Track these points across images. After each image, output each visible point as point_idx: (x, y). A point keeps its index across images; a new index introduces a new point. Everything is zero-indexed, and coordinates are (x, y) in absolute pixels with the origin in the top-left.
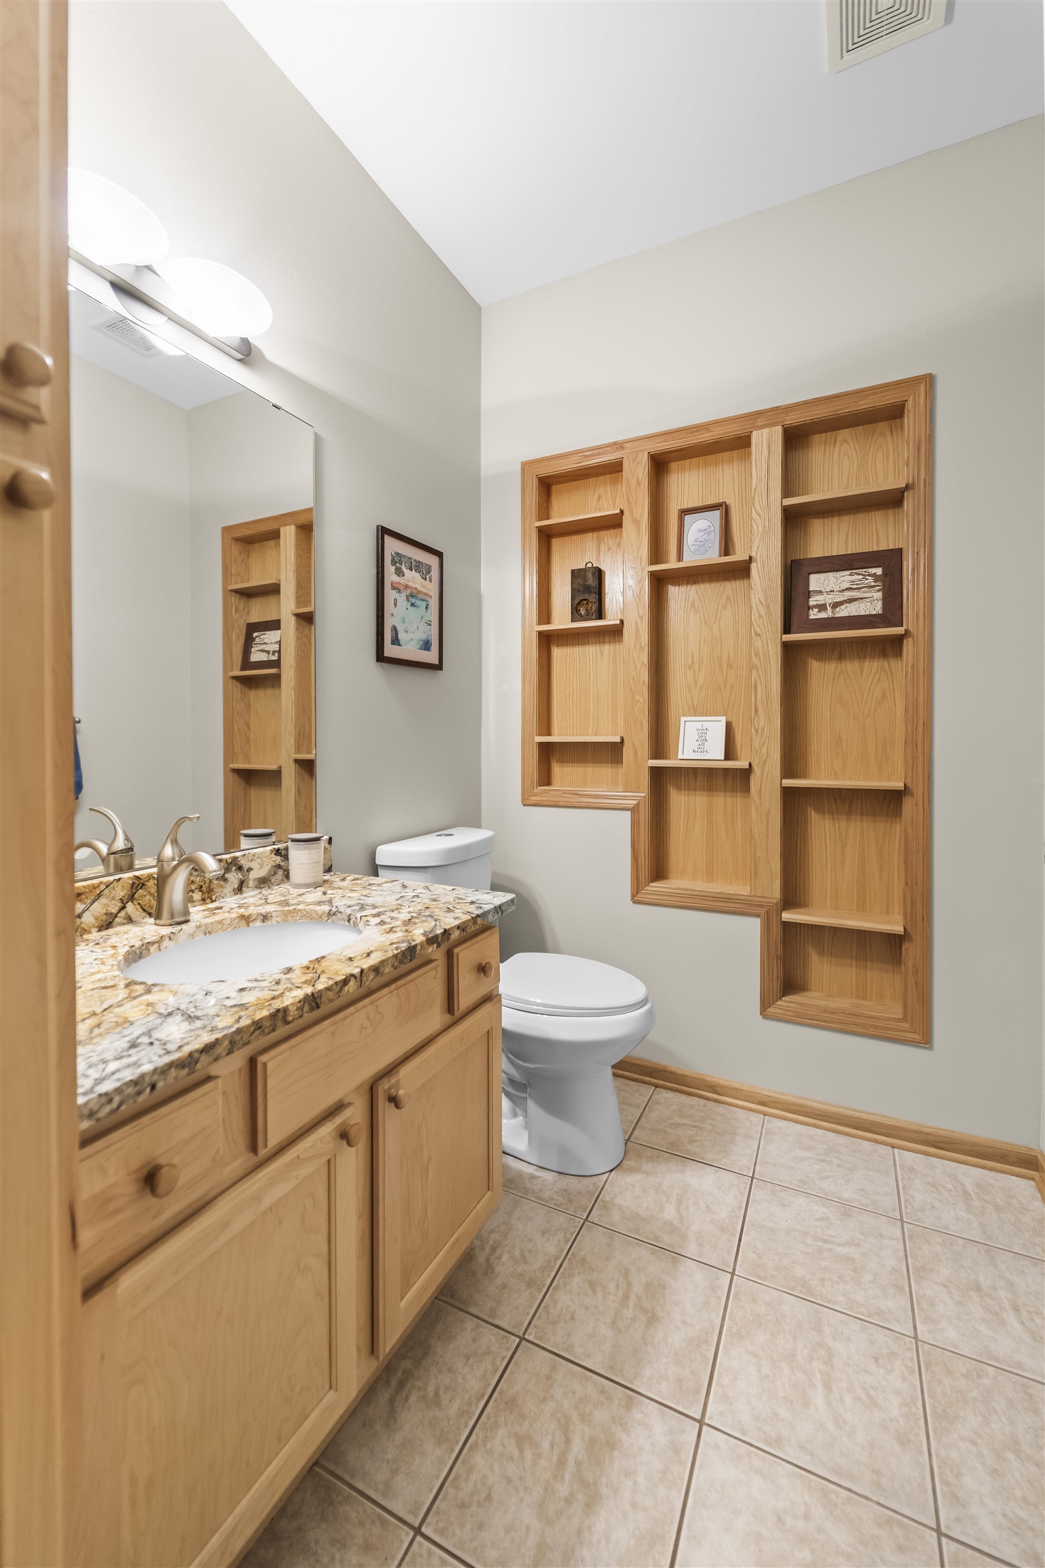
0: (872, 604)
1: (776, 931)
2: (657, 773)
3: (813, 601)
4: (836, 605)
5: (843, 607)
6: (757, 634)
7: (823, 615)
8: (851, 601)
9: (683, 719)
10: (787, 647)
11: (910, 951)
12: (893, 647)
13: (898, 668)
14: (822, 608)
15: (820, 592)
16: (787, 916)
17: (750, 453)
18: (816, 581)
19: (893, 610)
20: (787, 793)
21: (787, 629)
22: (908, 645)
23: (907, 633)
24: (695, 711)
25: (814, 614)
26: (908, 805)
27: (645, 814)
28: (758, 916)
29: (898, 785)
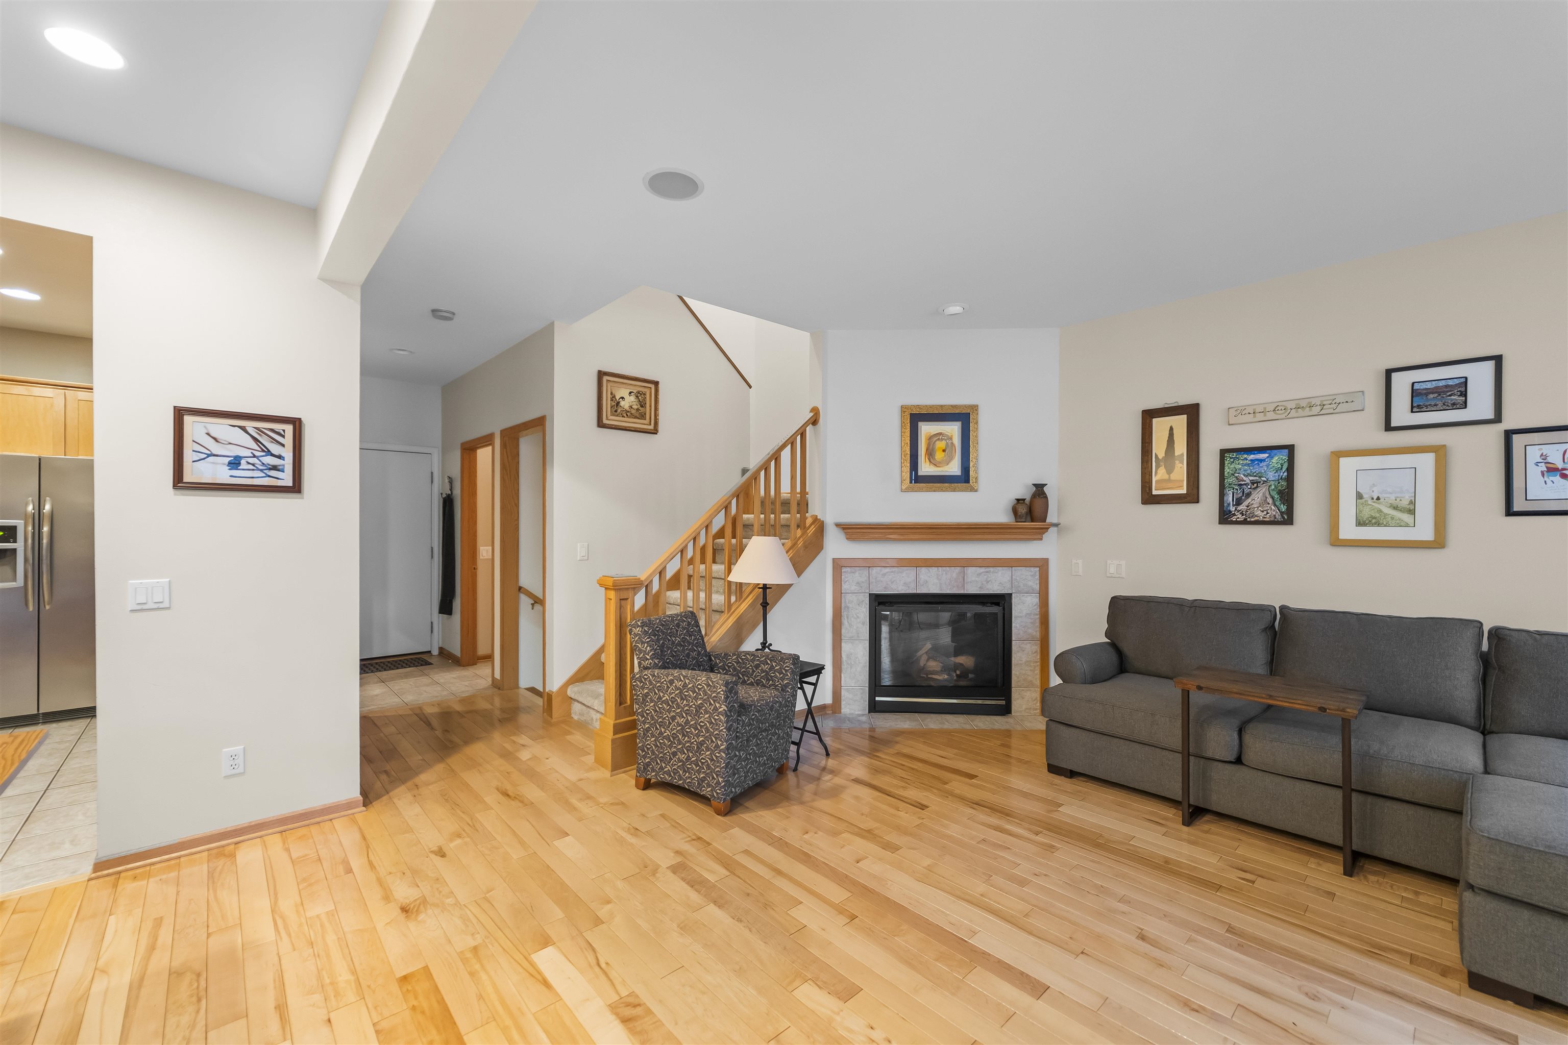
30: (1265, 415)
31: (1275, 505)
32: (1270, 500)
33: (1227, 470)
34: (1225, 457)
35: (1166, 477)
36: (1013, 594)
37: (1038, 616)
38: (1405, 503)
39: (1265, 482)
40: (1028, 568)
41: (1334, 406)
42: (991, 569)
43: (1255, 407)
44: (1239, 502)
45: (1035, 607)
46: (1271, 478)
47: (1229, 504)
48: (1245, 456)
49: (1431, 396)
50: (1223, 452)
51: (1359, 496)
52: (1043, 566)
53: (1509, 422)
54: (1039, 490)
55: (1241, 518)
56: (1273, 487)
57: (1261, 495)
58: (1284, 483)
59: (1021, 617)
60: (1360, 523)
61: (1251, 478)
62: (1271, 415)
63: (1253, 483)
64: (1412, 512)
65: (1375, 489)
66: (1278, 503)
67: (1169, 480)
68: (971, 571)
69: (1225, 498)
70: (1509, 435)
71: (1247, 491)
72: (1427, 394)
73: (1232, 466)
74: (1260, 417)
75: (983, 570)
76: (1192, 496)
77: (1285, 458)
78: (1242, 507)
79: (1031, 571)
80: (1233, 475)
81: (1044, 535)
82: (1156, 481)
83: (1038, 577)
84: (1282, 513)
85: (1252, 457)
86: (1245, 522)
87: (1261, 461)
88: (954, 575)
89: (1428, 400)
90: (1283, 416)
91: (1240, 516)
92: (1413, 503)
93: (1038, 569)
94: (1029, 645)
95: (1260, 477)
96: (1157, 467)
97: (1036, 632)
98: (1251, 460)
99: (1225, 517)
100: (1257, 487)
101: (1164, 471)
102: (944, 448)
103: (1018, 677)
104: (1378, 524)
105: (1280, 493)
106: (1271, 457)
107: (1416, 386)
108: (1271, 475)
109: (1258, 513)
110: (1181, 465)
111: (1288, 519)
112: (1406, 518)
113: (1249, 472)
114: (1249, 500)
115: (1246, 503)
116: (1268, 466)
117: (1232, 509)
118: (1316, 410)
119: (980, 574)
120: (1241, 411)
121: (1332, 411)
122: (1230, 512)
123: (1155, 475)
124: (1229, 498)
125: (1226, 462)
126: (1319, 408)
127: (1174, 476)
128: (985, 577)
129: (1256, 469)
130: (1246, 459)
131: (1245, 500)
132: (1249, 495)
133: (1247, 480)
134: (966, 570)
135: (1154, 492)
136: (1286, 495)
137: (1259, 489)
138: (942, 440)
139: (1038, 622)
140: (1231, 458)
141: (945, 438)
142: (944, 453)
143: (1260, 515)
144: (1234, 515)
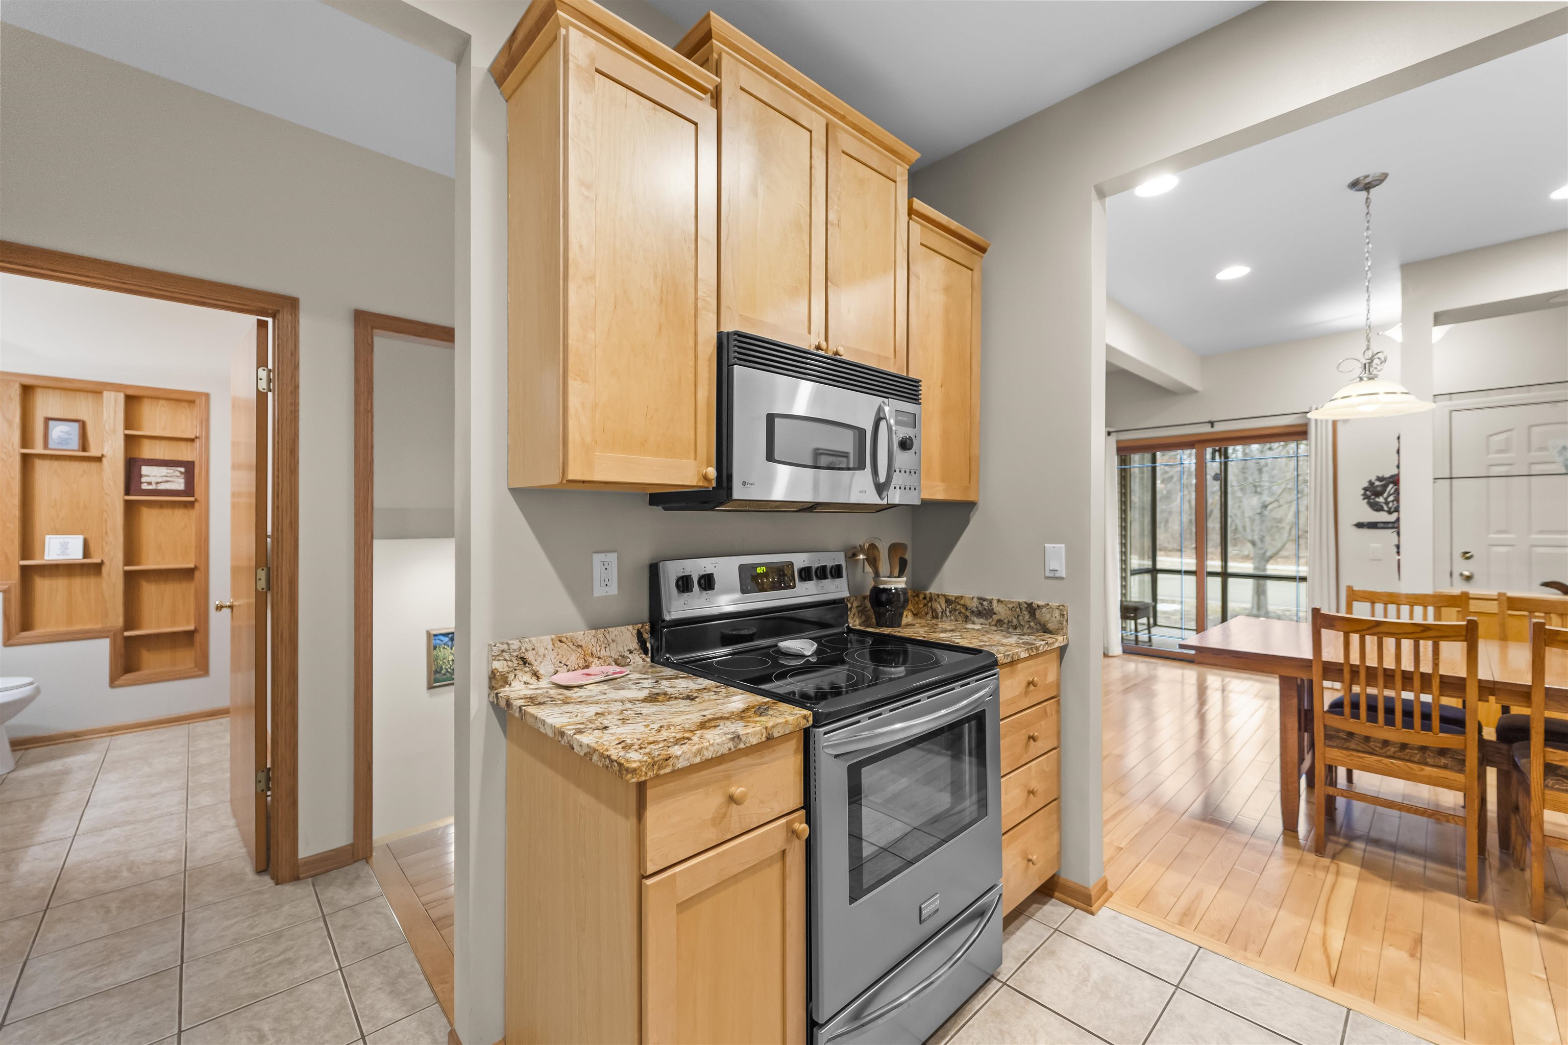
0: (179, 484)
1: (120, 642)
2: (25, 570)
3: (143, 480)
4: (157, 483)
5: (162, 484)
6: (107, 494)
7: (150, 487)
8: (167, 482)
9: (47, 537)
10: (127, 503)
11: (198, 638)
12: (191, 505)
13: (194, 513)
14: (150, 483)
15: (148, 476)
16: (127, 634)
17: (102, 402)
18: (145, 470)
19: (189, 489)
20: (127, 574)
21: (127, 493)
22: (197, 505)
23: (196, 500)
24: (57, 532)
25: (144, 486)
26: (197, 574)
27: (16, 594)
28: (107, 637)
29: (192, 566)
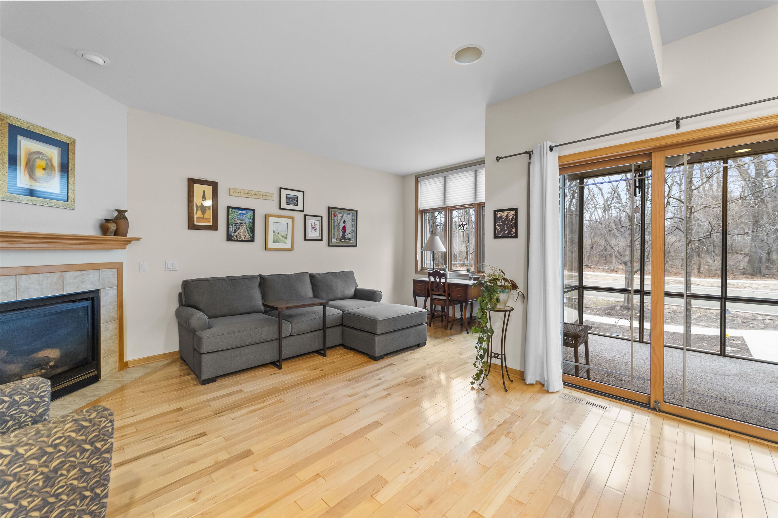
30: (244, 195)
31: (248, 234)
32: (247, 231)
33: (230, 216)
34: (229, 210)
35: (202, 216)
36: (101, 290)
37: (117, 303)
38: (285, 235)
39: (245, 223)
40: (110, 270)
41: (266, 197)
42: (85, 272)
43: (240, 190)
44: (235, 231)
45: (115, 297)
46: (247, 222)
47: (231, 232)
48: (238, 211)
49: (291, 200)
50: (229, 208)
51: (274, 232)
52: (119, 267)
53: (306, 212)
54: (121, 214)
55: (236, 238)
56: (248, 226)
57: (243, 229)
58: (252, 225)
59: (106, 305)
60: (274, 242)
61: (240, 221)
62: (246, 195)
63: (240, 224)
64: (286, 238)
65: (278, 230)
66: (249, 233)
67: (203, 218)
68: (68, 275)
69: (230, 229)
70: (305, 216)
71: (238, 227)
72: (289, 199)
73: (232, 215)
74: (242, 195)
75: (78, 273)
76: (214, 227)
77: (252, 214)
78: (236, 234)
79: (112, 272)
80: (233, 219)
81: (127, 246)
82: (197, 218)
83: (116, 275)
84: (251, 237)
85: (240, 212)
86: (237, 240)
87: (244, 214)
88: (55, 280)
89: (290, 201)
90: (250, 197)
91: (235, 237)
92: (287, 235)
93: (116, 270)
94: (111, 325)
95: (243, 221)
96: (197, 210)
97: (115, 314)
98: (240, 213)
99: (229, 238)
100: (242, 225)
101: (201, 213)
102: (44, 167)
103: (105, 350)
104: (278, 242)
105: (250, 228)
106: (247, 213)
107: (287, 196)
108: (247, 221)
109: (242, 237)
110: (209, 211)
111: (252, 240)
112: (285, 240)
113: (239, 218)
114: (239, 231)
115: (238, 232)
116: (246, 217)
117: (233, 234)
118: (261, 197)
119: (77, 277)
120: (235, 190)
121: (265, 198)
122: (232, 235)
123: (196, 214)
124: (231, 229)
125: (230, 213)
126: (262, 196)
127: (205, 216)
128: (81, 278)
129: (242, 218)
130: (238, 212)
131: (238, 230)
132: (239, 228)
133: (238, 222)
134: (65, 274)
135: (196, 223)
136: (252, 230)
137: (243, 226)
138: (42, 159)
139: (116, 306)
140: (232, 211)
141: (45, 158)
142: (44, 171)
143: (243, 237)
144: (233, 237)
